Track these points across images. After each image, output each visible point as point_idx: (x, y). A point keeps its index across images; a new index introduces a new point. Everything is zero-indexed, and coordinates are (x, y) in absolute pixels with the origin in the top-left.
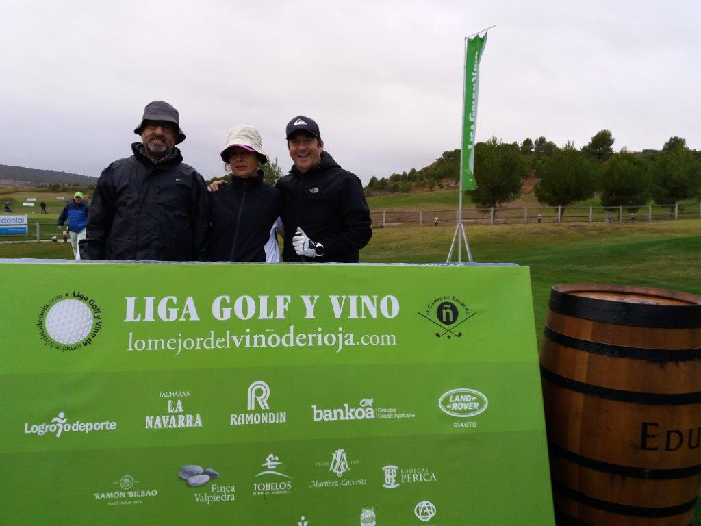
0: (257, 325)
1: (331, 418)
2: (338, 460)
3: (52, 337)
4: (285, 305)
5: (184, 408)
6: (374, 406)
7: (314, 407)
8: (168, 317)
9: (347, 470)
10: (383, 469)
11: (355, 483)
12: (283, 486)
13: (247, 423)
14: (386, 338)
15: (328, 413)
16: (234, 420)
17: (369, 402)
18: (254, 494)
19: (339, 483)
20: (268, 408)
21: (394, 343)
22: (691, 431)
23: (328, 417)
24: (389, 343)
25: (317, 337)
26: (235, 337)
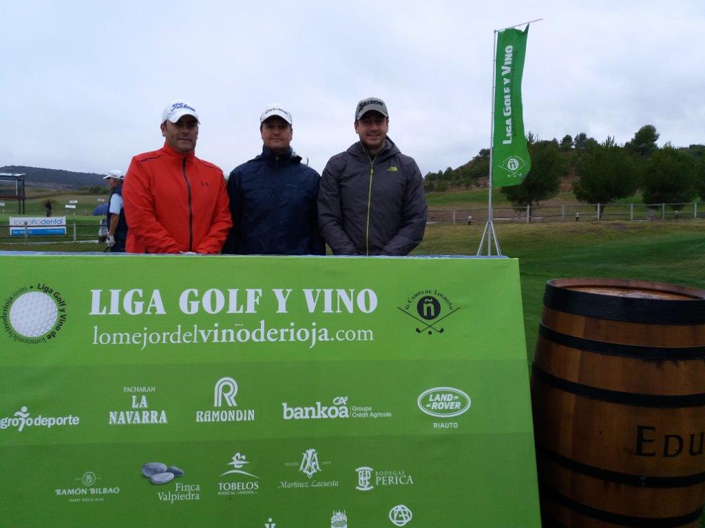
0: (226, 320)
1: (302, 417)
2: (309, 460)
3: (16, 330)
4: (256, 298)
5: (148, 404)
6: (349, 404)
7: (285, 405)
8: (134, 311)
9: (318, 470)
10: (357, 470)
11: (326, 484)
12: (250, 486)
13: (213, 420)
14: (362, 334)
15: (299, 411)
16: (201, 417)
17: (344, 400)
18: (219, 493)
19: (309, 485)
20: (235, 404)
21: (371, 339)
22: (692, 436)
23: (298, 415)
24: (365, 339)
25: (289, 332)
26: (202, 332)
